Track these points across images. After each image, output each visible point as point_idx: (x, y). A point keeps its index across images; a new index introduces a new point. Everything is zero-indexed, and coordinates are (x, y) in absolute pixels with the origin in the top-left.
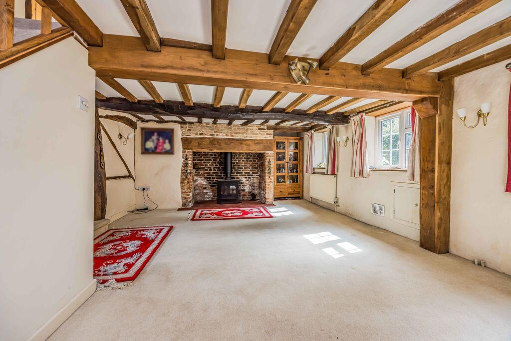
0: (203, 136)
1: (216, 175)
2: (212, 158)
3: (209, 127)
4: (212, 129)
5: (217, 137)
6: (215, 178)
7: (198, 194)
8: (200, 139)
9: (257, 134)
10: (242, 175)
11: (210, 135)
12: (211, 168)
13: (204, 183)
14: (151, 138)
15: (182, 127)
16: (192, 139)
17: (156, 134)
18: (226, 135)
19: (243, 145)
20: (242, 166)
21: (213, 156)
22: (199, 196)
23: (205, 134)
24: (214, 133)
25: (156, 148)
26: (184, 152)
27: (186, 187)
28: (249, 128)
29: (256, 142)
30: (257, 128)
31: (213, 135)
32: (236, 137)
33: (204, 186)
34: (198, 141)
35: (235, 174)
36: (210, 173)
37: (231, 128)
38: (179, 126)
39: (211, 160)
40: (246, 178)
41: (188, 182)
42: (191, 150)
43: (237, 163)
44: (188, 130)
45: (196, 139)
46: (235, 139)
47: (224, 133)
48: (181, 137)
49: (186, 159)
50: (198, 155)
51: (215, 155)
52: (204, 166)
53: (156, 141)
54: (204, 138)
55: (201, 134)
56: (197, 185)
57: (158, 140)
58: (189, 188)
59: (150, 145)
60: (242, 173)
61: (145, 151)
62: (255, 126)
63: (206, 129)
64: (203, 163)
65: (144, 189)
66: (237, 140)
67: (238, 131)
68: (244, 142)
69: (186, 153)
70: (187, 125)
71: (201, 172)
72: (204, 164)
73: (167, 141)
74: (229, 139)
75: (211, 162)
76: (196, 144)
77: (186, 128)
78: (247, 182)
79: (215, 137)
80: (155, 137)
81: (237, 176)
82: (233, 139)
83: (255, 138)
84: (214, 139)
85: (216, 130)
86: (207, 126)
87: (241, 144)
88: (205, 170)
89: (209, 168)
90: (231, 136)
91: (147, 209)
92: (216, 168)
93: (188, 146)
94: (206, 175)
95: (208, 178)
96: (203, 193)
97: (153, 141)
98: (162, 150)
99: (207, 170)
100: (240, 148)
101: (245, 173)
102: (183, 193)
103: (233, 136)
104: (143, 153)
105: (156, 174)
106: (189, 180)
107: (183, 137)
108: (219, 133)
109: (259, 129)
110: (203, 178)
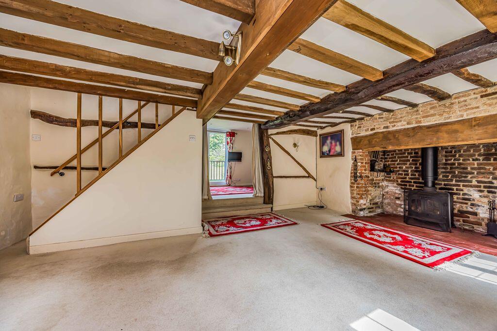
0: (374, 131)
1: (414, 182)
2: (411, 157)
3: (383, 118)
4: (387, 119)
5: (394, 128)
6: (413, 186)
7: (389, 204)
8: (371, 135)
9: (478, 107)
10: (471, 186)
11: (384, 128)
12: (407, 171)
13: (397, 192)
14: (326, 142)
15: (351, 126)
16: (363, 137)
17: (329, 138)
18: (408, 124)
19: (440, 134)
20: (472, 169)
21: (413, 155)
22: (389, 207)
23: (377, 128)
24: (389, 125)
25: (330, 151)
26: (353, 153)
27: (355, 192)
28: (457, 100)
29: (474, 123)
30: (478, 96)
31: (387, 127)
32: (426, 122)
33: (397, 195)
34: (368, 138)
35: (454, 182)
36: (406, 178)
37: (418, 111)
38: (349, 125)
39: (409, 160)
40: (481, 191)
41: (357, 187)
42: (361, 150)
43: (460, 164)
44: (358, 127)
45: (366, 136)
46: (424, 126)
47: (405, 120)
48: (351, 136)
49: (356, 160)
50: (392, 155)
51: (416, 153)
52: (398, 169)
53: (329, 145)
54: (376, 133)
55: (372, 130)
56: (387, 193)
57: (331, 143)
58: (359, 194)
59: (326, 149)
60: (471, 182)
61: (323, 155)
62: (472, 93)
63: (379, 122)
64: (398, 164)
65: (321, 189)
66: (429, 127)
67: (432, 112)
68: (444, 128)
69: (355, 154)
70: (357, 123)
71: (393, 176)
72: (398, 166)
73: (338, 143)
74: (414, 128)
75: (408, 163)
76: (366, 142)
77: (356, 126)
78: (486, 200)
79: (391, 129)
80: (328, 141)
81: (459, 186)
82: (420, 127)
83: (472, 116)
84: (389, 132)
85: (392, 120)
86: (379, 118)
87: (438, 131)
88: (399, 174)
89: (404, 171)
90: (416, 123)
91: (323, 207)
92: (416, 171)
93: (357, 146)
94: (399, 180)
95: (403, 185)
96: (395, 203)
97: (328, 145)
98: (334, 153)
99: (402, 174)
100: (435, 139)
101: (478, 182)
102: (352, 198)
103: (420, 122)
104: (321, 157)
105: (330, 176)
106: (358, 184)
107: (353, 136)
108: (397, 122)
109: (482, 97)
110: (395, 185)
